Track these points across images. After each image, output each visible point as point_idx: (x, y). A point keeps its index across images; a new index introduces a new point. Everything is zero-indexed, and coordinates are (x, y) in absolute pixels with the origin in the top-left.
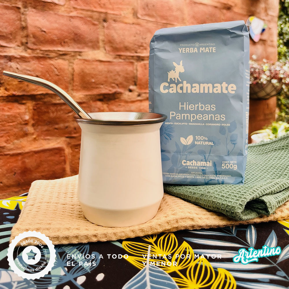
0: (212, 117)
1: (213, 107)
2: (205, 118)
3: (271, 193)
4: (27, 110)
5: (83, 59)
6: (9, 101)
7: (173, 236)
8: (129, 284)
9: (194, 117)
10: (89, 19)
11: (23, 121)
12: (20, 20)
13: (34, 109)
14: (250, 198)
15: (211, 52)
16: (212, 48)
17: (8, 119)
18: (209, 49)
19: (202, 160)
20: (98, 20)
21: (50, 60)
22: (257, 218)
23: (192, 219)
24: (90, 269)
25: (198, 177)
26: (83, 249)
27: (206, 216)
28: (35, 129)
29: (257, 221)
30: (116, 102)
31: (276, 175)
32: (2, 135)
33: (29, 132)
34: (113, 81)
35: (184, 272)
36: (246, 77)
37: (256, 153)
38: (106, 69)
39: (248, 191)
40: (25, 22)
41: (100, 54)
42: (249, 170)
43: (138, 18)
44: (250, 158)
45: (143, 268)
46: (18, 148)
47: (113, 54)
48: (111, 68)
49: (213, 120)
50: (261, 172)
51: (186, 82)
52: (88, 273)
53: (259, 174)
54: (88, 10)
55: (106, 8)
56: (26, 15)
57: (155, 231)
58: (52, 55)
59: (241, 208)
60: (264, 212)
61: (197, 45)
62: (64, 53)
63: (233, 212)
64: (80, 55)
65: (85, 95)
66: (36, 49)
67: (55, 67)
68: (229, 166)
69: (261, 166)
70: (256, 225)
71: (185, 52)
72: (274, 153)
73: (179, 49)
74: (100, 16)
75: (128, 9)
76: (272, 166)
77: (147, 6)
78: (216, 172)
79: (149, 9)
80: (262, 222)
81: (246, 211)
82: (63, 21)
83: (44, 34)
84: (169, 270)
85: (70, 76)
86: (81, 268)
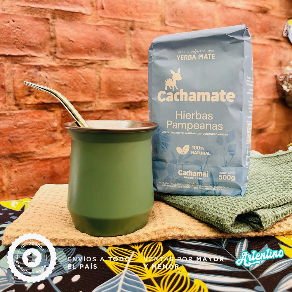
0: (208, 126)
1: (211, 117)
2: (202, 128)
3: (269, 207)
4: (56, 117)
5: (110, 67)
6: (38, 109)
7: (160, 245)
8: (101, 286)
9: (190, 126)
10: (116, 28)
11: (52, 128)
12: (49, 31)
13: (63, 117)
14: (242, 211)
15: (209, 58)
16: (211, 54)
17: (38, 126)
18: (208, 56)
19: (198, 170)
20: (125, 28)
21: (78, 69)
22: (251, 232)
23: (181, 229)
24: (69, 270)
25: (194, 188)
26: (69, 251)
27: (196, 227)
28: (63, 136)
29: (251, 235)
30: (143, 110)
31: (282, 189)
32: (32, 141)
33: (57, 139)
34: (140, 90)
35: (158, 280)
36: (248, 84)
37: (269, 165)
38: (132, 78)
39: (241, 203)
40: (54, 33)
41: (127, 63)
42: (255, 182)
43: (166, 25)
44: (261, 170)
45: (119, 273)
46: (47, 154)
47: (141, 62)
48: (138, 76)
49: (210, 129)
50: (267, 185)
51: (183, 90)
52: (67, 273)
53: (264, 186)
54: (114, 19)
55: (133, 16)
56: (54, 25)
57: (142, 240)
58: (80, 64)
59: (231, 220)
60: (258, 226)
61: (195, 52)
62: (91, 61)
63: (223, 225)
64: (106, 64)
65: (111, 103)
66: (64, 59)
67: (82, 76)
68: (227, 178)
69: (269, 178)
70: (250, 239)
71: (183, 60)
73: (177, 56)
74: (127, 25)
75: (155, 16)
76: (279, 179)
77: (176, 12)
78: (213, 182)
79: (177, 16)
80: (257, 236)
81: (240, 224)
82: (89, 30)
83: (71, 44)
84: (145, 277)
85: (97, 84)
86: (62, 268)
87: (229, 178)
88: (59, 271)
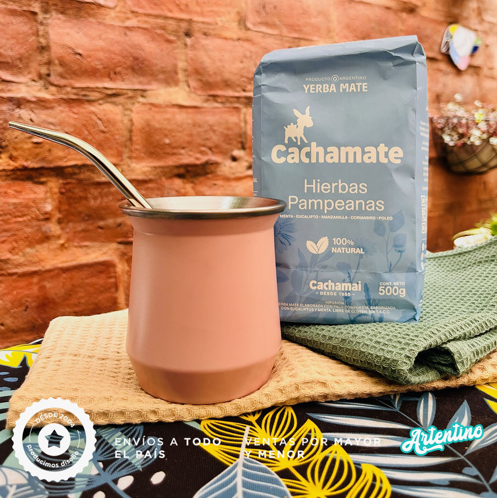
0: (360, 204)
1: (363, 188)
2: (350, 207)
3: (464, 338)
4: (49, 195)
5: (149, 102)
6: (16, 179)
7: (291, 411)
8: (206, 489)
9: (329, 205)
10: (159, 31)
11: (41, 214)
12: (37, 34)
13: (61, 193)
14: (424, 345)
15: (359, 91)
16: (361, 84)
17: (14, 210)
18: (356, 86)
19: (344, 280)
20: (175, 32)
21: (90, 104)
22: (438, 380)
23: (324, 384)
24: (142, 465)
25: (337, 311)
26: (132, 432)
27: (348, 378)
28: (62, 229)
29: (437, 386)
30: (208, 179)
31: (477, 306)
32: (4, 239)
33: (51, 234)
34: (202, 142)
35: (302, 469)
36: (422, 134)
37: (448, 269)
38: (190, 121)
39: (422, 333)
40: (46, 38)
41: (180, 94)
42: (430, 298)
43: (248, 29)
44: (435, 278)
45: (232, 463)
46: (34, 263)
47: (203, 94)
48: (199, 118)
49: (363, 209)
50: (451, 302)
51: (315, 143)
52: (139, 471)
53: (448, 304)
54: (157, 16)
55: (189, 12)
56: (47, 25)
58: (94, 96)
59: (408, 362)
60: (449, 370)
61: (335, 79)
62: (114, 91)
63: (395, 370)
64: (143, 96)
65: (151, 167)
66: (65, 86)
67: (98, 118)
68: (392, 291)
69: (453, 291)
70: (436, 392)
71: (314, 92)
72: (476, 269)
73: (304, 86)
74: (179, 27)
75: (229, 13)
76: (471, 291)
77: (264, 7)
78: (369, 300)
79: (267, 14)
80: (447, 387)
81: (420, 369)
82: (112, 35)
83: (79, 59)
84: (278, 466)
85: (126, 133)
86: (127, 463)
87: (396, 292)
88: (123, 468)
